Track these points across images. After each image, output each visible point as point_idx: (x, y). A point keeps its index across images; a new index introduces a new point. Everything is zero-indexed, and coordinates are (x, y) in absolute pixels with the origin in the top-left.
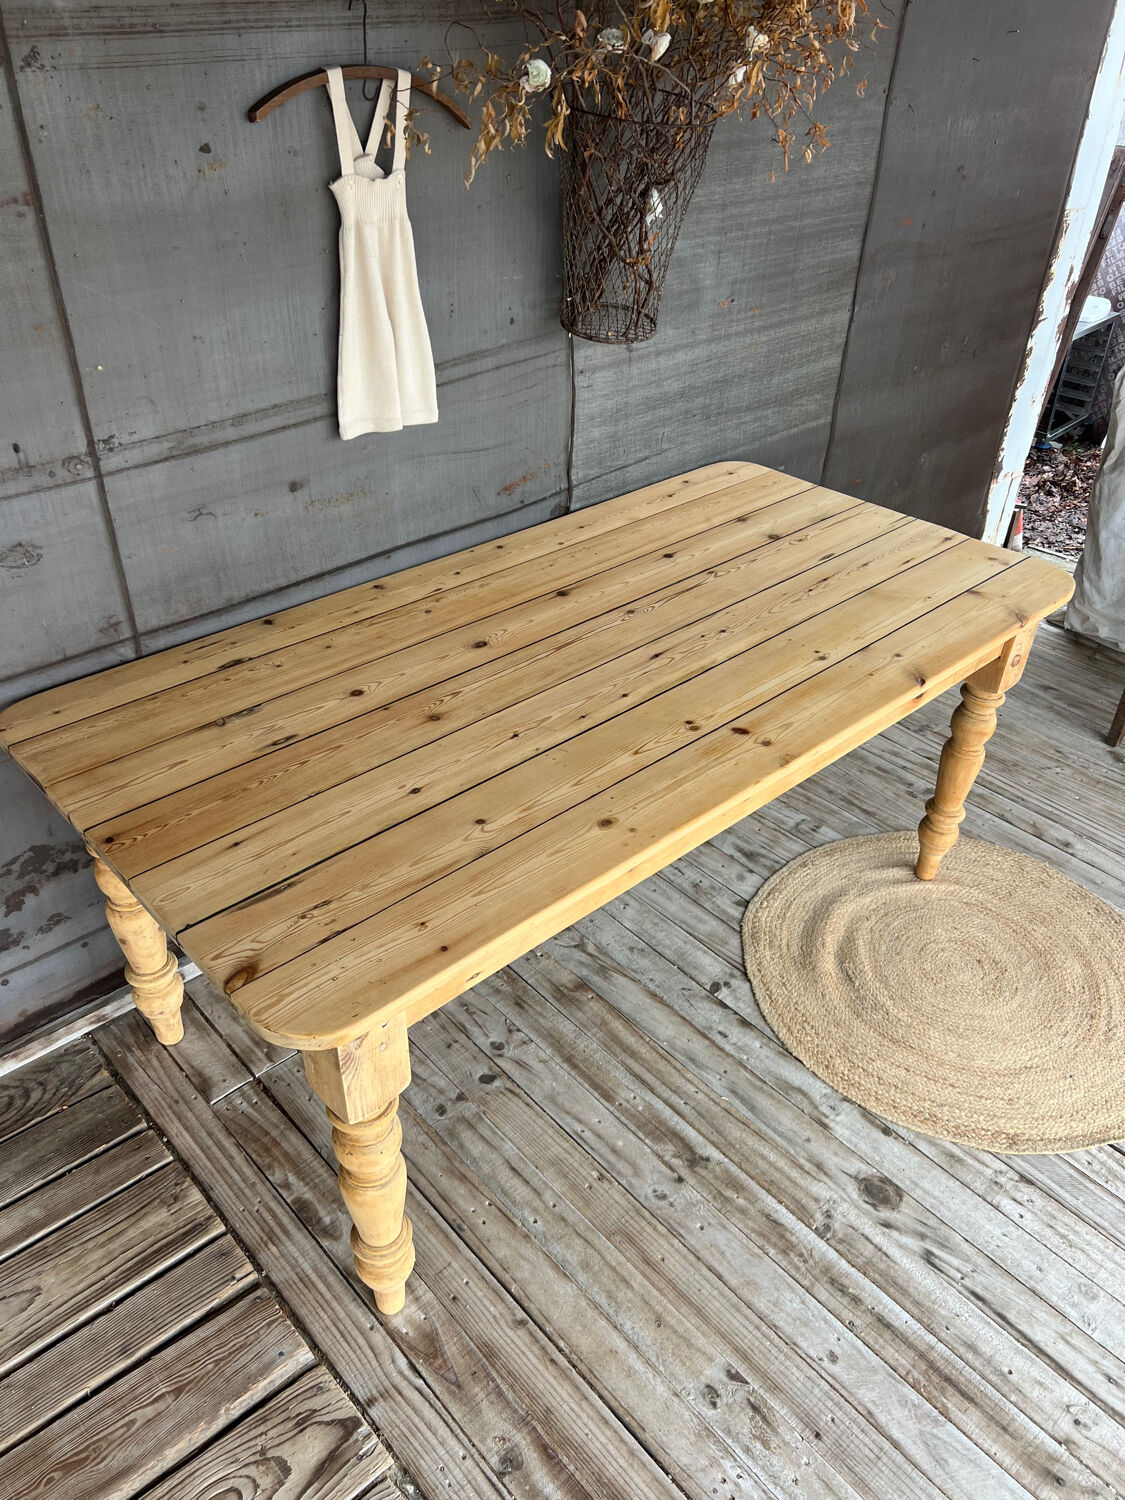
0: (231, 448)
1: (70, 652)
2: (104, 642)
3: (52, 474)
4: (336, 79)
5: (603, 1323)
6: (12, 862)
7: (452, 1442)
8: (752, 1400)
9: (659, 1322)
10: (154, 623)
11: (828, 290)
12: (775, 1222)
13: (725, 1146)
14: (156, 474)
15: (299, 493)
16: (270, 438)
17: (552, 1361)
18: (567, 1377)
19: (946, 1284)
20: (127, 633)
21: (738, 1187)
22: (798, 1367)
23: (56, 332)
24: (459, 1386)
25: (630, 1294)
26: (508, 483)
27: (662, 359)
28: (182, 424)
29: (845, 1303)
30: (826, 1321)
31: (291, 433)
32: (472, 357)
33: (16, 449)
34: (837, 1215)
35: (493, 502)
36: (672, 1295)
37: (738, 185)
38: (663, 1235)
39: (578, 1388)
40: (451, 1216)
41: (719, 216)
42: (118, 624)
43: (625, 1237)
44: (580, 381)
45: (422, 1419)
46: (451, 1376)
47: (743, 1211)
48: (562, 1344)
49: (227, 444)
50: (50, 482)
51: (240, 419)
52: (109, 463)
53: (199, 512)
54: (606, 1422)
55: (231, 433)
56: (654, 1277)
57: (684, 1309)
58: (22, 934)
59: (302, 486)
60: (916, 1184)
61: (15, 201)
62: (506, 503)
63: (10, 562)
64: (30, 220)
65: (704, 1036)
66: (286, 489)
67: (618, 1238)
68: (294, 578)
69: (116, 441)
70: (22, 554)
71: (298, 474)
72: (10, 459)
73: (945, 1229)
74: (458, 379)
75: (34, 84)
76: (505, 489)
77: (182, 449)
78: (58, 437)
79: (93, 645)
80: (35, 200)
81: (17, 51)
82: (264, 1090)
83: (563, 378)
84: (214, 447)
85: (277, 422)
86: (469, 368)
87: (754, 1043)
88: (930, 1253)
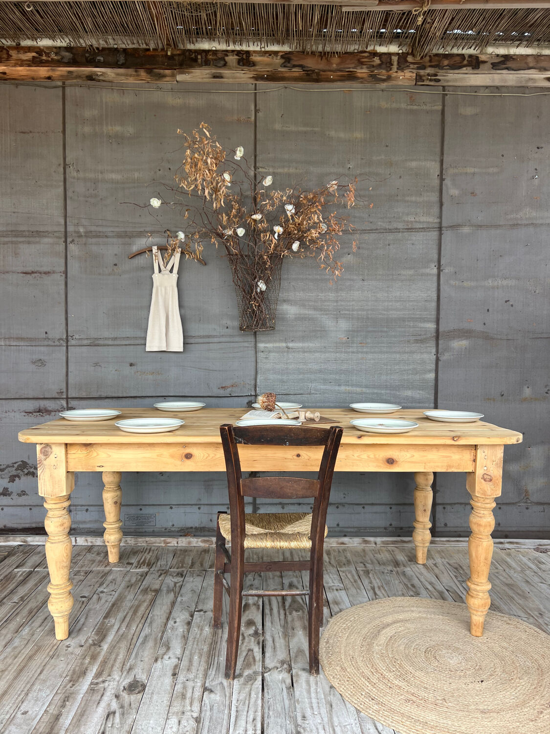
0: (110, 347)
1: (46, 396)
2: (57, 396)
3: (54, 342)
6: (15, 463)
10: (74, 395)
11: (414, 343)
12: (85, 672)
13: (113, 647)
14: (84, 349)
15: (133, 367)
16: (124, 347)
19: (100, 724)
20: (65, 396)
22: (11, 707)
23: (63, 304)
25: (11, 660)
26: (224, 386)
27: (306, 354)
28: (96, 337)
29: (58, 704)
31: (132, 347)
32: (209, 337)
33: (46, 333)
34: (106, 684)
35: (216, 392)
37: (343, 294)
38: (48, 655)
40: (10, 618)
41: (335, 304)
42: (63, 392)
43: (38, 649)
44: (260, 355)
47: (82, 664)
49: (108, 345)
50: (53, 344)
51: (115, 339)
52: (72, 342)
53: (96, 364)
55: (110, 342)
56: (25, 661)
57: (15, 673)
58: (12, 492)
59: (134, 365)
60: (152, 693)
61: (61, 272)
62: (222, 392)
63: (37, 364)
64: (63, 277)
65: (168, 619)
66: (129, 365)
67: (35, 648)
68: (125, 395)
69: (74, 337)
70: (41, 363)
71: (132, 361)
72: (44, 336)
73: (134, 711)
74: (201, 343)
75: (71, 247)
76: (222, 387)
77: (94, 343)
78: (58, 332)
79: (53, 396)
80: (66, 272)
81: (69, 240)
82: (30, 573)
83: (253, 352)
84: (104, 345)
85: (127, 342)
86: (207, 340)
87: (181, 629)
88: (114, 713)
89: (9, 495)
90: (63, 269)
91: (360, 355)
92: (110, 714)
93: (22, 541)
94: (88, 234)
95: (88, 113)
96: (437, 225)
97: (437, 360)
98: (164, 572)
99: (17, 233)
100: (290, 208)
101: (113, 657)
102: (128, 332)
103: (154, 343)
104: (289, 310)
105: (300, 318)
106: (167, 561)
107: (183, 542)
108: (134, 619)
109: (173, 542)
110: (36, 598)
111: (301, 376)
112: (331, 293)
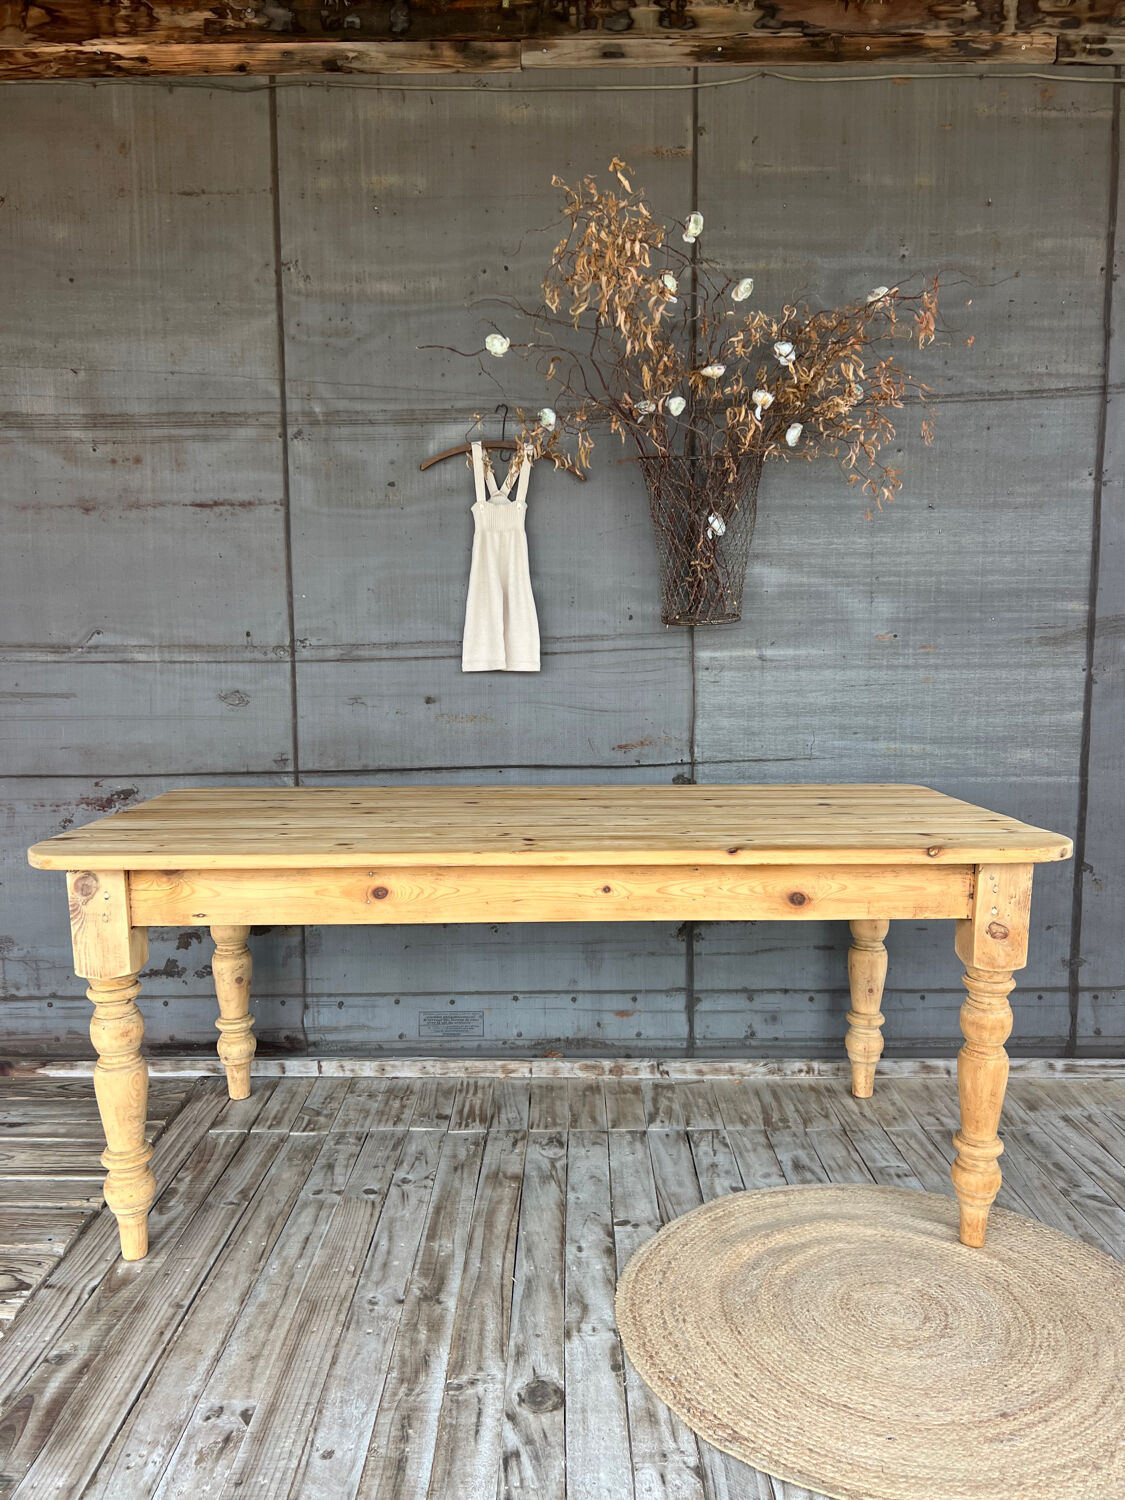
0: (383, 663)
1: (251, 769)
2: (275, 768)
3: (265, 653)
4: (477, 450)
5: (221, 1336)
7: (52, 1331)
8: (234, 1434)
9: (254, 1359)
10: (310, 766)
11: (1041, 644)
12: (426, 1362)
13: (467, 1303)
14: (328, 667)
15: (431, 706)
16: (413, 662)
17: (162, 1333)
18: (155, 1346)
19: (495, 1480)
20: (291, 769)
21: (435, 1327)
22: (294, 1442)
23: (283, 572)
24: (98, 1312)
25: (263, 1334)
26: (624, 743)
27: (803, 674)
28: (353, 641)
29: (393, 1434)
30: (361, 1435)
31: (430, 662)
32: (590, 638)
33: (248, 634)
34: (480, 1388)
35: (607, 756)
36: (286, 1350)
37: (887, 539)
38: (337, 1321)
39: (151, 1354)
41: (869, 562)
42: (287, 760)
43: (312, 1307)
44: (701, 675)
45: (58, 1310)
46: (103, 1304)
47: (414, 1342)
48: (181, 1328)
49: (380, 659)
50: (263, 658)
51: (394, 645)
52: (303, 653)
53: (356, 700)
54: (135, 1380)
55: (385, 653)
56: (293, 1336)
57: (281, 1364)
58: (184, 970)
59: (434, 701)
60: (584, 1410)
61: (275, 502)
62: (620, 758)
63: (229, 701)
64: (281, 514)
65: (563, 1242)
66: (423, 700)
67: (306, 1304)
68: (417, 765)
69: (308, 643)
70: (237, 698)
71: (432, 692)
72: (243, 640)
73: (558, 1450)
74: (576, 652)
75: (297, 447)
76: (620, 747)
77: (350, 656)
78: (274, 632)
79: (267, 769)
80: (286, 503)
81: (291, 431)
82: (244, 1139)
83: (686, 670)
84: (372, 660)
85: (420, 653)
86: (587, 645)
87: (597, 1265)
88: (517, 1454)
89: (179, 974)
90: (279, 495)
91: (922, 674)
92: (509, 1459)
93: (209, 1070)
94: (332, 418)
95: (327, 146)
96: (1096, 383)
97: (1090, 681)
98: (519, 1138)
99: (180, 419)
100: (785, 350)
101: (475, 1326)
102: (420, 629)
103: (478, 655)
104: (767, 577)
105: (788, 594)
106: (517, 1113)
107: (542, 1070)
108: (491, 1243)
109: (522, 1070)
110: (272, 1193)
111: (790, 722)
112: (861, 538)
